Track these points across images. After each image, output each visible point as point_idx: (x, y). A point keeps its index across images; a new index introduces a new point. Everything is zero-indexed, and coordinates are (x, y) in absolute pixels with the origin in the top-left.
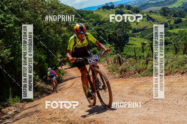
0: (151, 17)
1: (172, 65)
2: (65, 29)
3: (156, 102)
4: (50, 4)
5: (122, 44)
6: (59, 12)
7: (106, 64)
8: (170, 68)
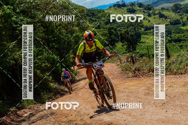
0: (163, 14)
1: (187, 64)
2: (77, 28)
3: (174, 104)
4: (61, 4)
5: (134, 42)
6: (71, 12)
7: (119, 63)
8: (184, 67)
